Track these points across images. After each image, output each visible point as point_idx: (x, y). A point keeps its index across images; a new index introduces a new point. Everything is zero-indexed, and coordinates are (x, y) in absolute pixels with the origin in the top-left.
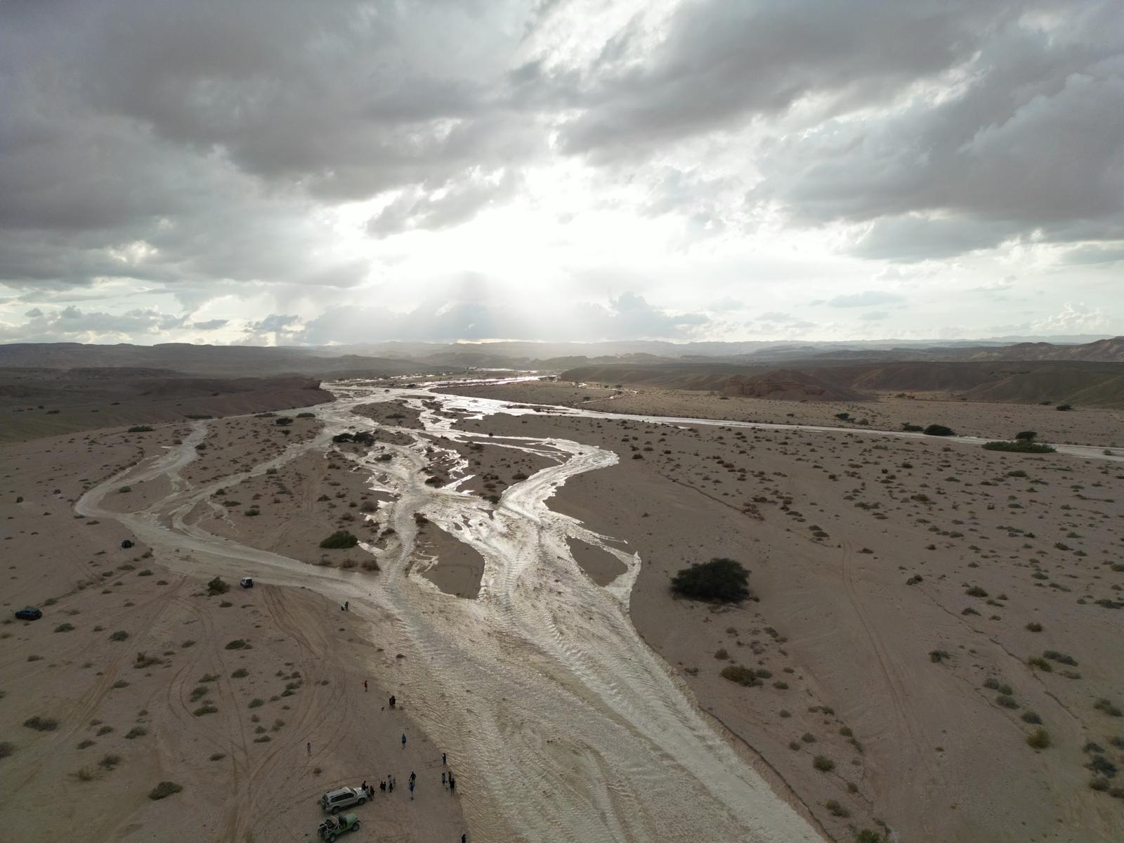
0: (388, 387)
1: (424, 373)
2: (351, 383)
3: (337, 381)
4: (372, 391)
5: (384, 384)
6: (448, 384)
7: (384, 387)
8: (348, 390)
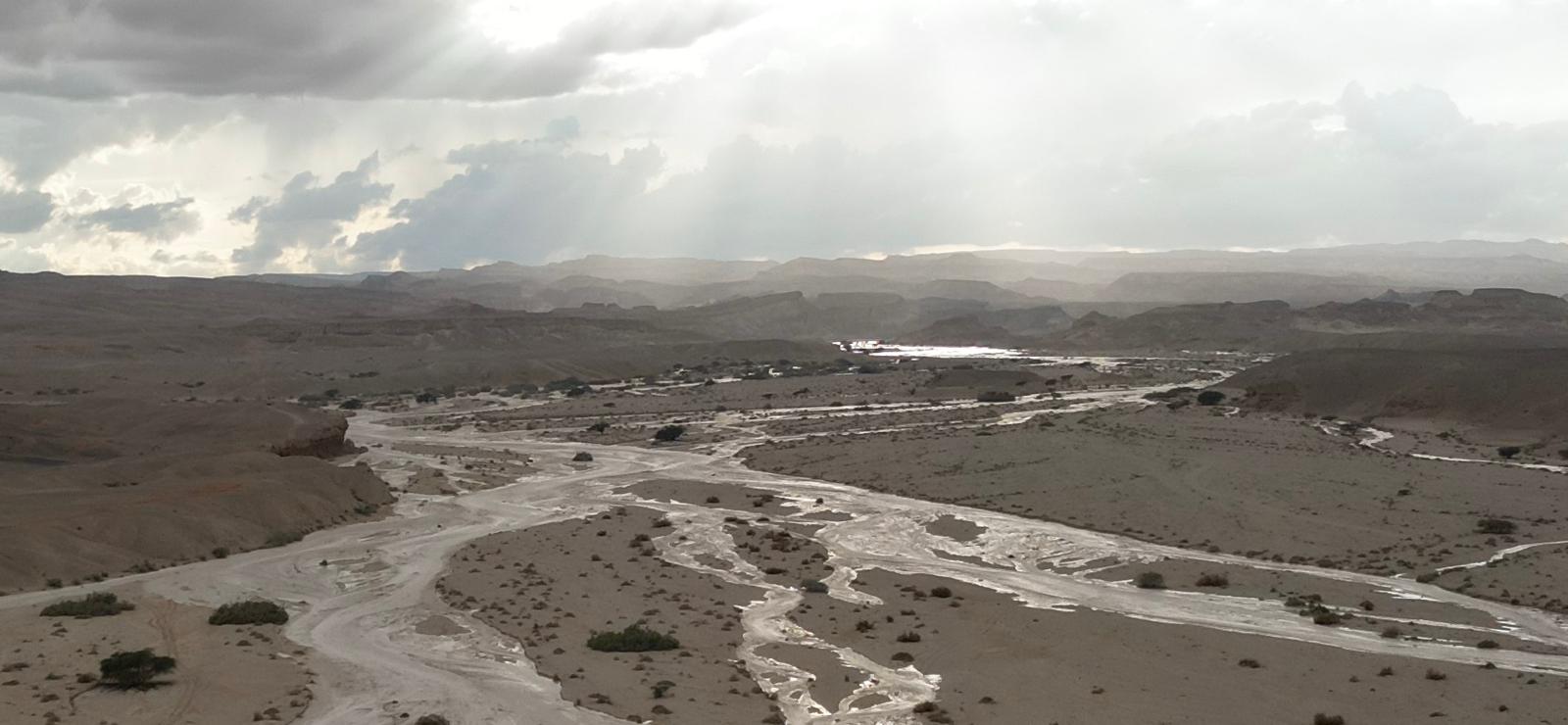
0: (583, 438)
1: (700, 369)
2: (459, 414)
3: (413, 403)
4: (526, 458)
5: (570, 418)
6: (801, 426)
7: (570, 438)
8: (441, 452)
